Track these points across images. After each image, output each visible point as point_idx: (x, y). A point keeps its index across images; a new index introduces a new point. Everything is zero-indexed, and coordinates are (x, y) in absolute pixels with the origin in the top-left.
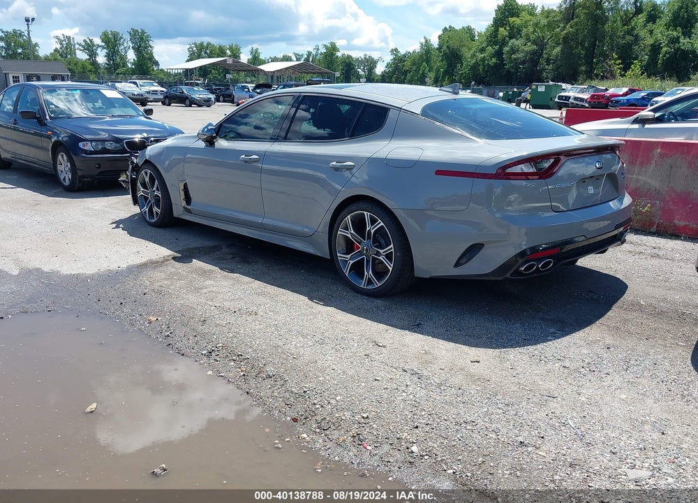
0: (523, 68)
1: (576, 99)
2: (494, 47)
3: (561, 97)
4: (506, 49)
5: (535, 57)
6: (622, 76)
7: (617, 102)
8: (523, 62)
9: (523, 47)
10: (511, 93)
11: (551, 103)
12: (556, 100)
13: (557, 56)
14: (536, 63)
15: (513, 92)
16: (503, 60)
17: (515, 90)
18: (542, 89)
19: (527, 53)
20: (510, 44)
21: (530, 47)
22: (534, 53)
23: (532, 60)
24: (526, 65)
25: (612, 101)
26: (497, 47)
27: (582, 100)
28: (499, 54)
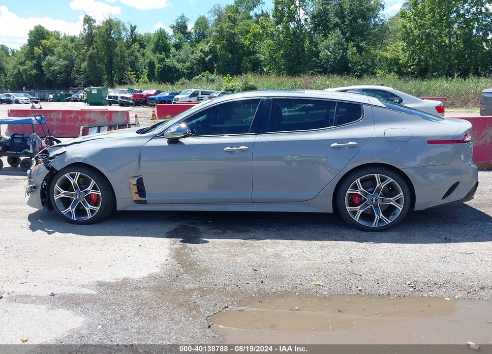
0: (61, 77)
1: (122, 97)
2: (32, 61)
3: (110, 97)
4: (44, 63)
5: (68, 69)
6: (137, 82)
7: (153, 99)
8: (60, 73)
9: (58, 62)
10: (59, 95)
11: (103, 101)
12: (107, 99)
13: (85, 69)
14: (69, 74)
15: (61, 94)
16: (42, 71)
17: (62, 93)
18: (94, 92)
19: (61, 66)
20: (46, 59)
21: (62, 62)
22: (67, 66)
23: (66, 71)
24: (63, 75)
25: (149, 99)
26: (35, 62)
27: (127, 98)
28: (38, 66)
